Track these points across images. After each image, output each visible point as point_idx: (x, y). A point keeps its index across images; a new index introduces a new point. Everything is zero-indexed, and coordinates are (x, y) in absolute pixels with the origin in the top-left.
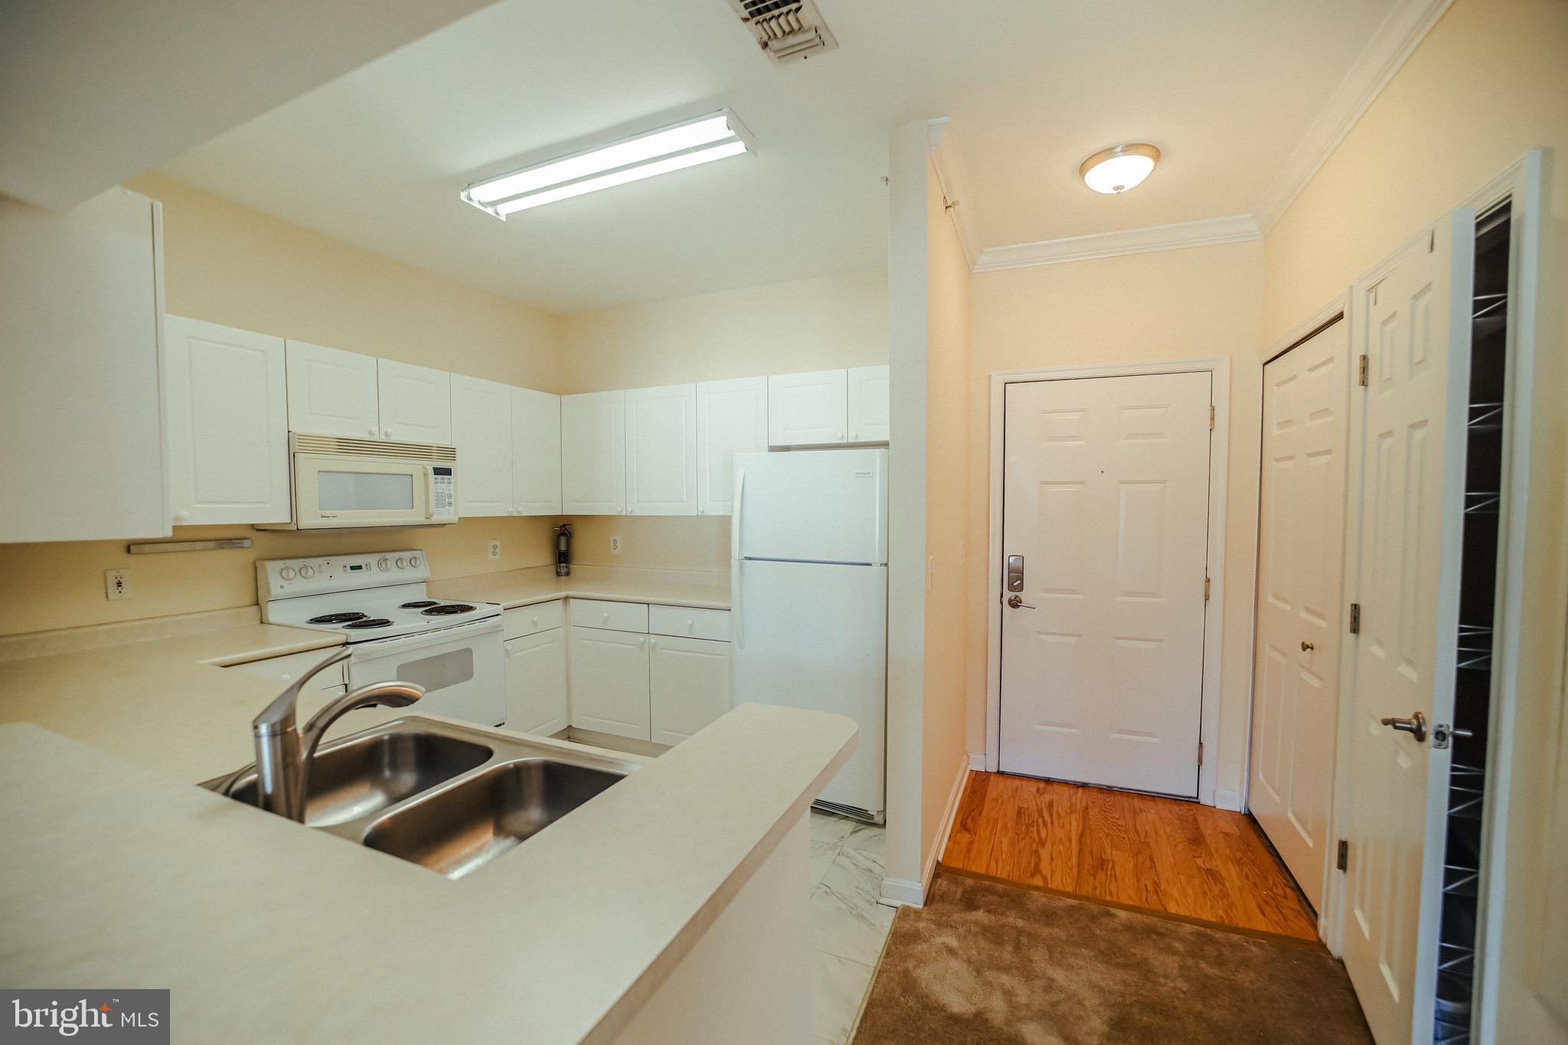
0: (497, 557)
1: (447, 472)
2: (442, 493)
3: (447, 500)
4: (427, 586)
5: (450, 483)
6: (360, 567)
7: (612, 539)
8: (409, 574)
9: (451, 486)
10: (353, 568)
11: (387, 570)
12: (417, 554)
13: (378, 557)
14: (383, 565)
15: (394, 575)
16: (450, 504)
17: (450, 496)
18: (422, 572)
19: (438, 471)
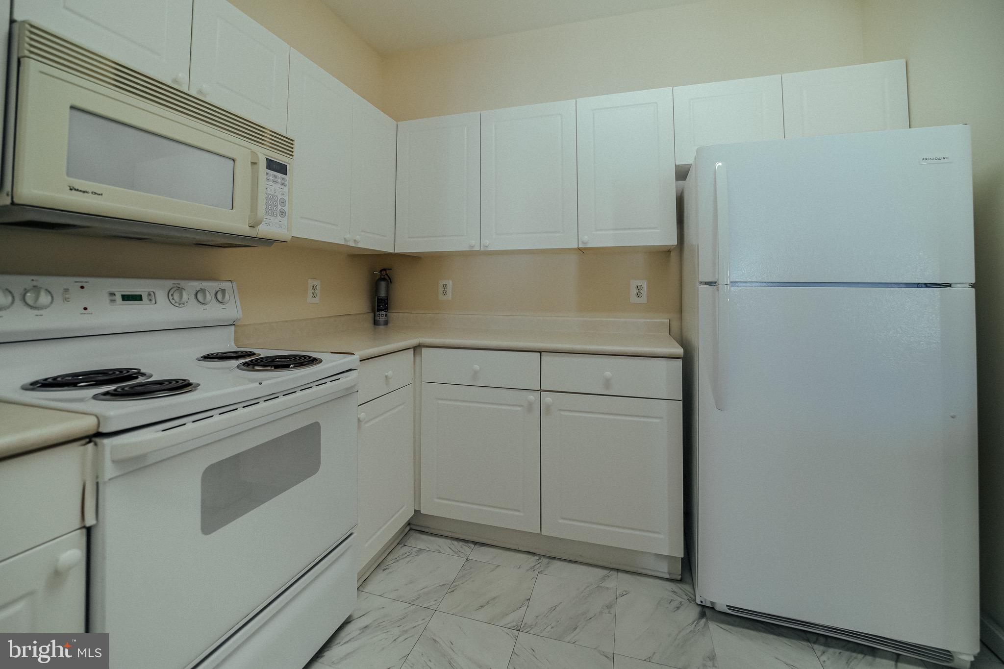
0: (316, 300)
1: (282, 169)
2: (273, 196)
3: (279, 207)
4: (235, 332)
5: (283, 184)
6: (138, 298)
7: (441, 283)
8: (213, 312)
9: (286, 189)
10: (125, 298)
11: (181, 304)
12: (225, 285)
13: (169, 283)
14: (176, 296)
15: (192, 312)
16: (282, 213)
17: (283, 203)
18: (231, 310)
19: (272, 165)
